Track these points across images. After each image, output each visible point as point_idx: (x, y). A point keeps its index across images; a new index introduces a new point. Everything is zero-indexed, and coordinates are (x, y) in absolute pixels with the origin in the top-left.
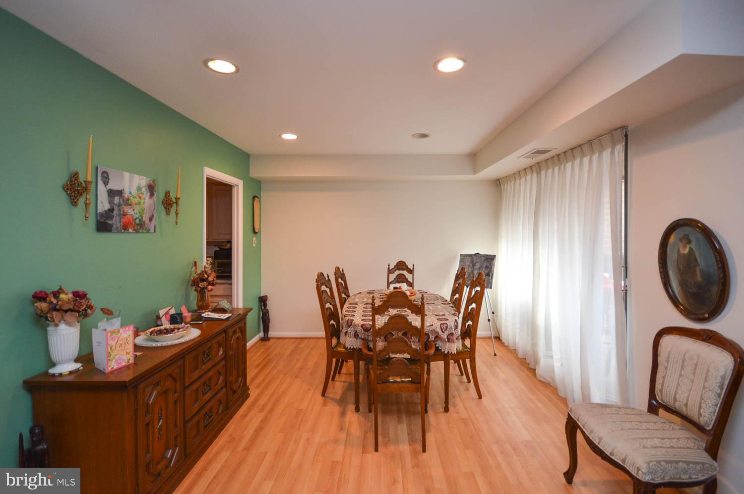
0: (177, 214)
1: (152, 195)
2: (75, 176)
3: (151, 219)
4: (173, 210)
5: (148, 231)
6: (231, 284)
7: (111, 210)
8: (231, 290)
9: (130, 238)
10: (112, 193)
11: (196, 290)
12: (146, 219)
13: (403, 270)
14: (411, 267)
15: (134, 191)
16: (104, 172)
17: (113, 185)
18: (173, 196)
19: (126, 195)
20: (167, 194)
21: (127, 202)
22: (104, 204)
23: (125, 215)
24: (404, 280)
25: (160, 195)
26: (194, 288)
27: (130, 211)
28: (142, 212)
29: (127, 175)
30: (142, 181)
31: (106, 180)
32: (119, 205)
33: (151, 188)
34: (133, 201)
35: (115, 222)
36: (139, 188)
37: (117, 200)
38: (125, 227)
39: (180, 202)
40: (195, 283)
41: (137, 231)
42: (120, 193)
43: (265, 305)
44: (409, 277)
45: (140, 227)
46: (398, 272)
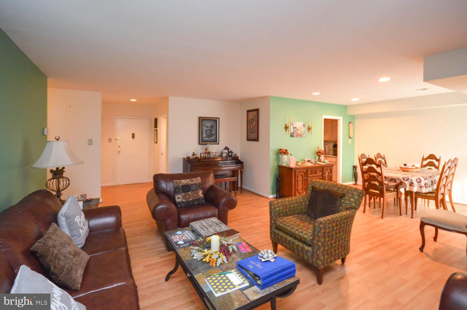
0: (311, 132)
1: (304, 127)
2: (286, 125)
3: (304, 134)
4: (310, 131)
5: (303, 137)
6: (337, 158)
7: (294, 132)
8: (337, 160)
9: (298, 138)
10: (294, 128)
11: (318, 156)
12: (302, 134)
13: (433, 159)
14: (438, 158)
15: (299, 127)
16: (292, 123)
17: (294, 126)
18: (310, 127)
19: (297, 128)
20: (309, 126)
21: (298, 130)
22: (292, 131)
23: (297, 133)
24: (433, 165)
25: (307, 127)
26: (317, 155)
27: (298, 132)
28: (301, 132)
29: (297, 123)
30: (301, 124)
31: (293, 124)
32: (296, 131)
33: (304, 125)
34: (299, 129)
35: (295, 135)
36: (301, 126)
37: (295, 129)
38: (297, 136)
39: (312, 128)
40: (317, 153)
41: (300, 137)
42: (296, 128)
43: (356, 170)
44: (436, 163)
45: (301, 136)
46: (429, 160)
